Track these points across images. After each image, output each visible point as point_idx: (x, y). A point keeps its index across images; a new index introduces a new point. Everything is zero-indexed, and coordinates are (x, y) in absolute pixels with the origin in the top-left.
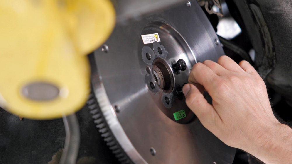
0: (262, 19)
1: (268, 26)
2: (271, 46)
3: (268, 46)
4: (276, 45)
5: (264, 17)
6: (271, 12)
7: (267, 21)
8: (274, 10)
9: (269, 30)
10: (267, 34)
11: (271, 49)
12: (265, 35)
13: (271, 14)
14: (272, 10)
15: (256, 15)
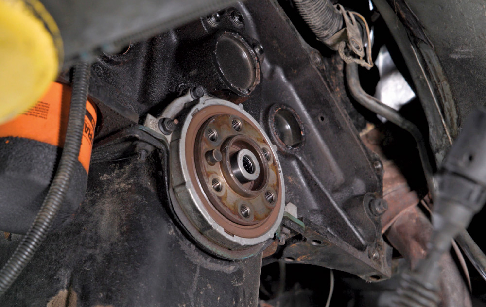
0: (439, 69)
1: (449, 81)
2: (455, 117)
3: (450, 115)
4: (462, 113)
5: (441, 65)
6: (454, 56)
7: (447, 72)
8: (457, 53)
9: (451, 88)
10: (447, 94)
11: (455, 121)
12: (444, 97)
13: (453, 60)
14: (454, 53)
15: (430, 62)
